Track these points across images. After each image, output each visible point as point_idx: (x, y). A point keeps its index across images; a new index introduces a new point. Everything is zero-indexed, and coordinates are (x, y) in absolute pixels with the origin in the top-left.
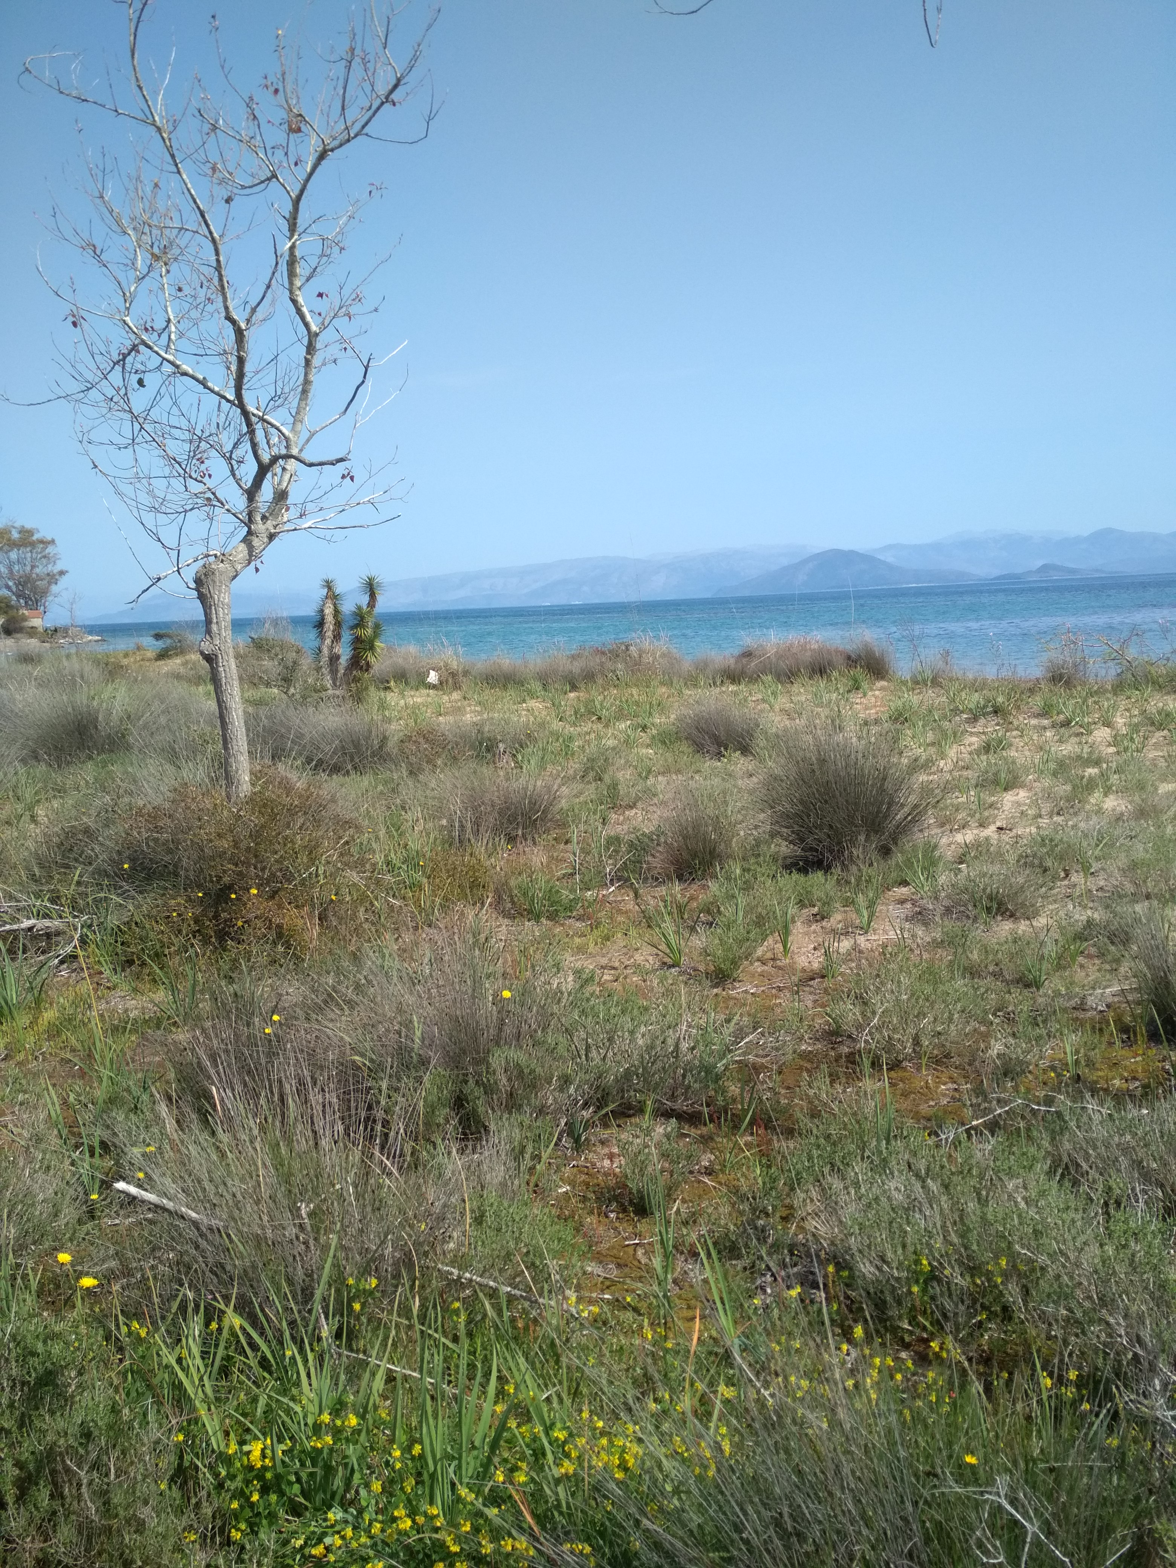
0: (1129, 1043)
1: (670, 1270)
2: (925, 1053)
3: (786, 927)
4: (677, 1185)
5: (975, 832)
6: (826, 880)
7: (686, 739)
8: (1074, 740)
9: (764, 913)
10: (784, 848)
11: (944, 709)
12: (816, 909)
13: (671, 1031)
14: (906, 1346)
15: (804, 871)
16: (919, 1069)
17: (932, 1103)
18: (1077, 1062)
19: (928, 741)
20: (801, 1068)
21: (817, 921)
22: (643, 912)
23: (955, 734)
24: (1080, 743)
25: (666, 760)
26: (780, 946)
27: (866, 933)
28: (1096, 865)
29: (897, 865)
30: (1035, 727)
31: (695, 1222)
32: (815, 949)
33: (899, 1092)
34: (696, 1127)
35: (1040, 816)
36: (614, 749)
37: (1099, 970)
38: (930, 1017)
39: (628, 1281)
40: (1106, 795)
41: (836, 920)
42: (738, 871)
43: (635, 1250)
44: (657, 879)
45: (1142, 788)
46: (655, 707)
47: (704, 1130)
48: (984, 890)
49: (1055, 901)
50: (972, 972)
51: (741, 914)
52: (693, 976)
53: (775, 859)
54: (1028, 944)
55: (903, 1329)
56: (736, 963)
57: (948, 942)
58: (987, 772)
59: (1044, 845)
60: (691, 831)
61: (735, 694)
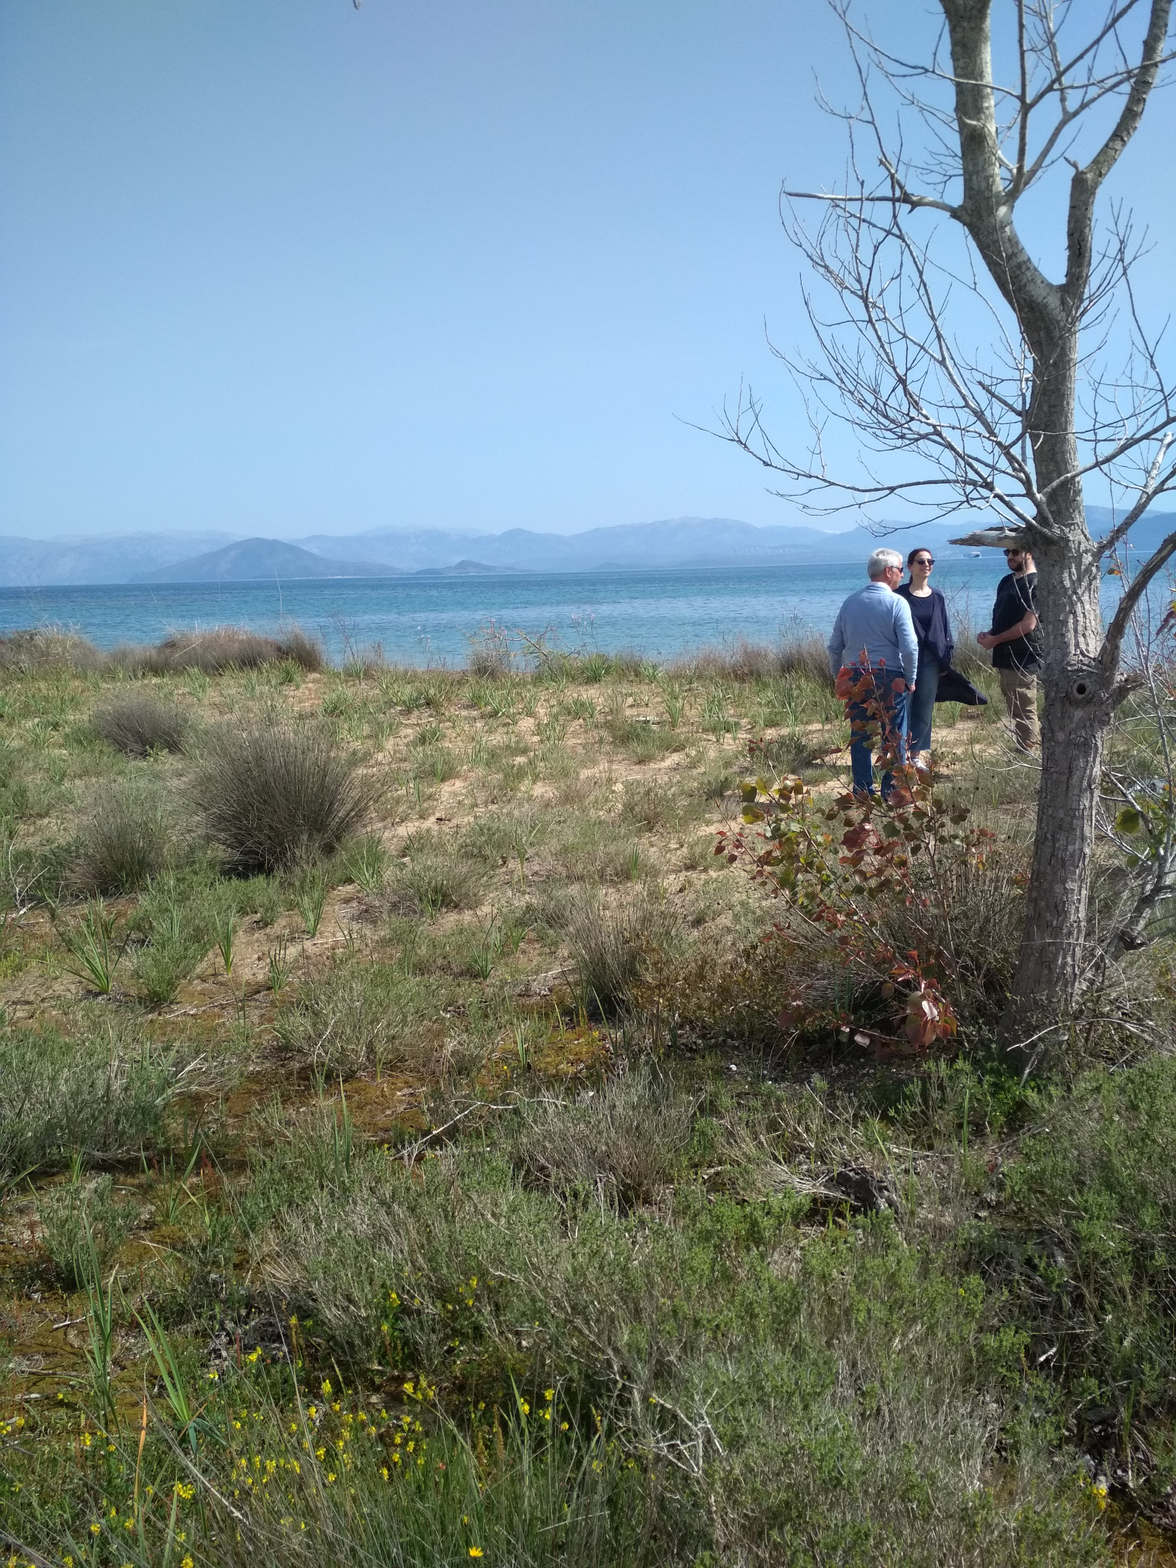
0: (572, 1025)
1: (108, 1351)
2: (380, 1060)
3: (227, 938)
4: (114, 1249)
5: (416, 824)
6: (268, 884)
7: (106, 737)
8: (501, 730)
9: (202, 925)
10: (220, 852)
11: (378, 701)
12: (259, 915)
13: (100, 1071)
14: (377, 1389)
15: (243, 876)
16: (373, 1078)
17: (388, 1112)
18: (527, 1050)
19: (365, 733)
20: (249, 1092)
21: (260, 929)
22: (61, 935)
23: (390, 726)
24: (507, 733)
25: (83, 762)
26: (221, 960)
27: (313, 936)
28: (530, 852)
29: (342, 862)
30: (466, 718)
31: (135, 1288)
32: (259, 959)
33: (354, 1105)
34: (133, 1176)
35: (477, 805)
36: (20, 750)
37: (540, 955)
38: (384, 1023)
39: (59, 1371)
40: (534, 783)
41: (279, 927)
42: (172, 883)
43: (65, 1334)
44: (77, 896)
45: (566, 776)
46: (68, 703)
47: (142, 1178)
48: (429, 883)
49: (496, 889)
50: (421, 969)
51: (176, 930)
52: (125, 1002)
53: (211, 865)
54: (474, 934)
55: (373, 1371)
56: (173, 984)
57: (396, 939)
58: (424, 764)
59: (483, 835)
60: (116, 842)
61: (160, 687)
